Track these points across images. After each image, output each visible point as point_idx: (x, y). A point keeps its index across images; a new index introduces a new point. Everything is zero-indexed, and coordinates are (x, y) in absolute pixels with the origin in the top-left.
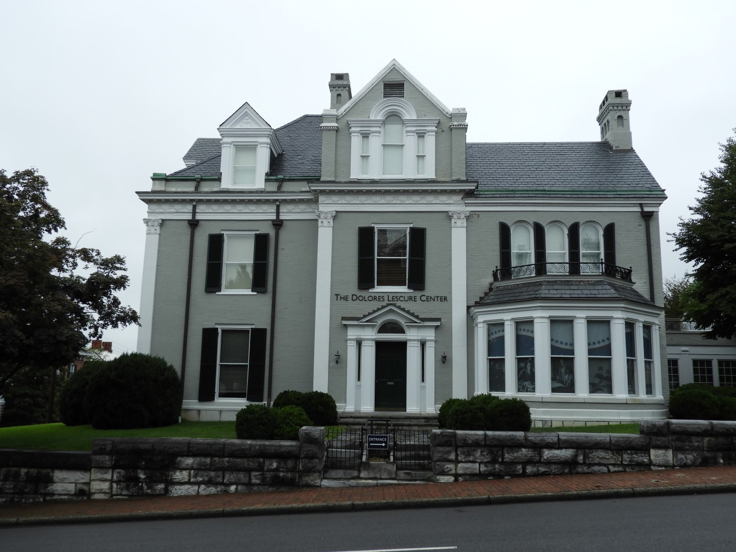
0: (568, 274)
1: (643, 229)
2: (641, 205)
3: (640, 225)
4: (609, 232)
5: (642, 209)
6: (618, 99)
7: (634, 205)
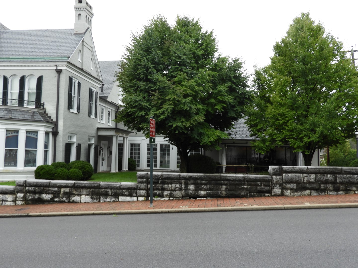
0: (17, 106)
1: (56, 79)
2: (56, 66)
3: (55, 77)
4: (40, 81)
5: (57, 68)
6: (80, 4)
7: (53, 66)
